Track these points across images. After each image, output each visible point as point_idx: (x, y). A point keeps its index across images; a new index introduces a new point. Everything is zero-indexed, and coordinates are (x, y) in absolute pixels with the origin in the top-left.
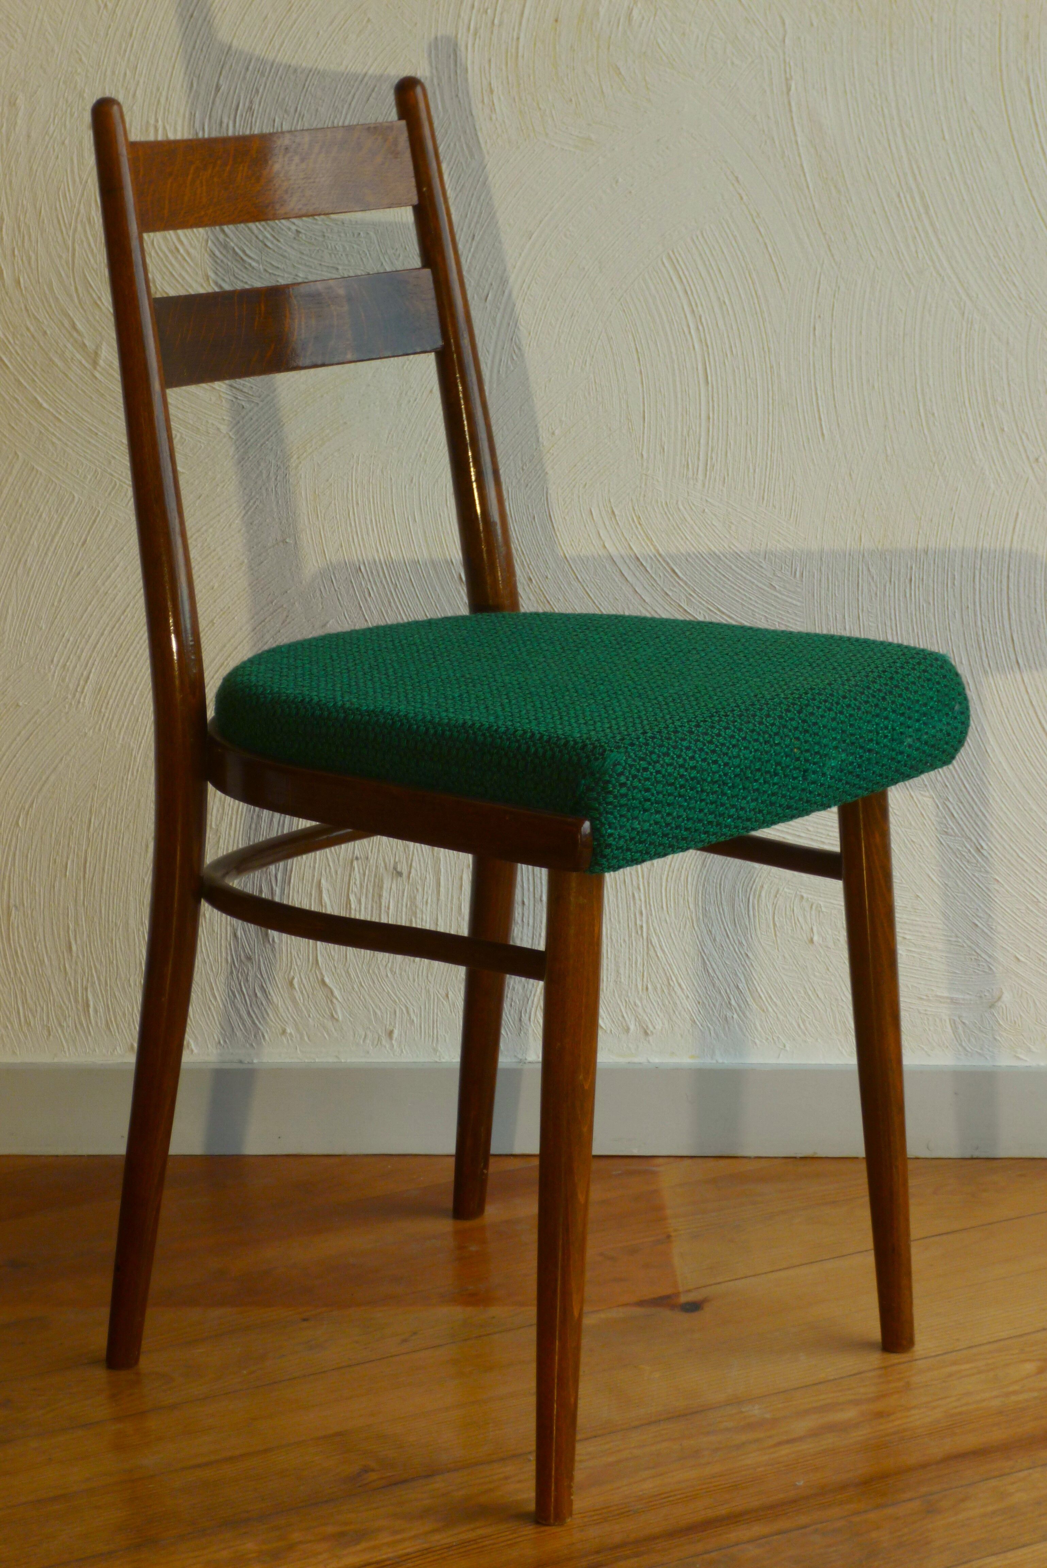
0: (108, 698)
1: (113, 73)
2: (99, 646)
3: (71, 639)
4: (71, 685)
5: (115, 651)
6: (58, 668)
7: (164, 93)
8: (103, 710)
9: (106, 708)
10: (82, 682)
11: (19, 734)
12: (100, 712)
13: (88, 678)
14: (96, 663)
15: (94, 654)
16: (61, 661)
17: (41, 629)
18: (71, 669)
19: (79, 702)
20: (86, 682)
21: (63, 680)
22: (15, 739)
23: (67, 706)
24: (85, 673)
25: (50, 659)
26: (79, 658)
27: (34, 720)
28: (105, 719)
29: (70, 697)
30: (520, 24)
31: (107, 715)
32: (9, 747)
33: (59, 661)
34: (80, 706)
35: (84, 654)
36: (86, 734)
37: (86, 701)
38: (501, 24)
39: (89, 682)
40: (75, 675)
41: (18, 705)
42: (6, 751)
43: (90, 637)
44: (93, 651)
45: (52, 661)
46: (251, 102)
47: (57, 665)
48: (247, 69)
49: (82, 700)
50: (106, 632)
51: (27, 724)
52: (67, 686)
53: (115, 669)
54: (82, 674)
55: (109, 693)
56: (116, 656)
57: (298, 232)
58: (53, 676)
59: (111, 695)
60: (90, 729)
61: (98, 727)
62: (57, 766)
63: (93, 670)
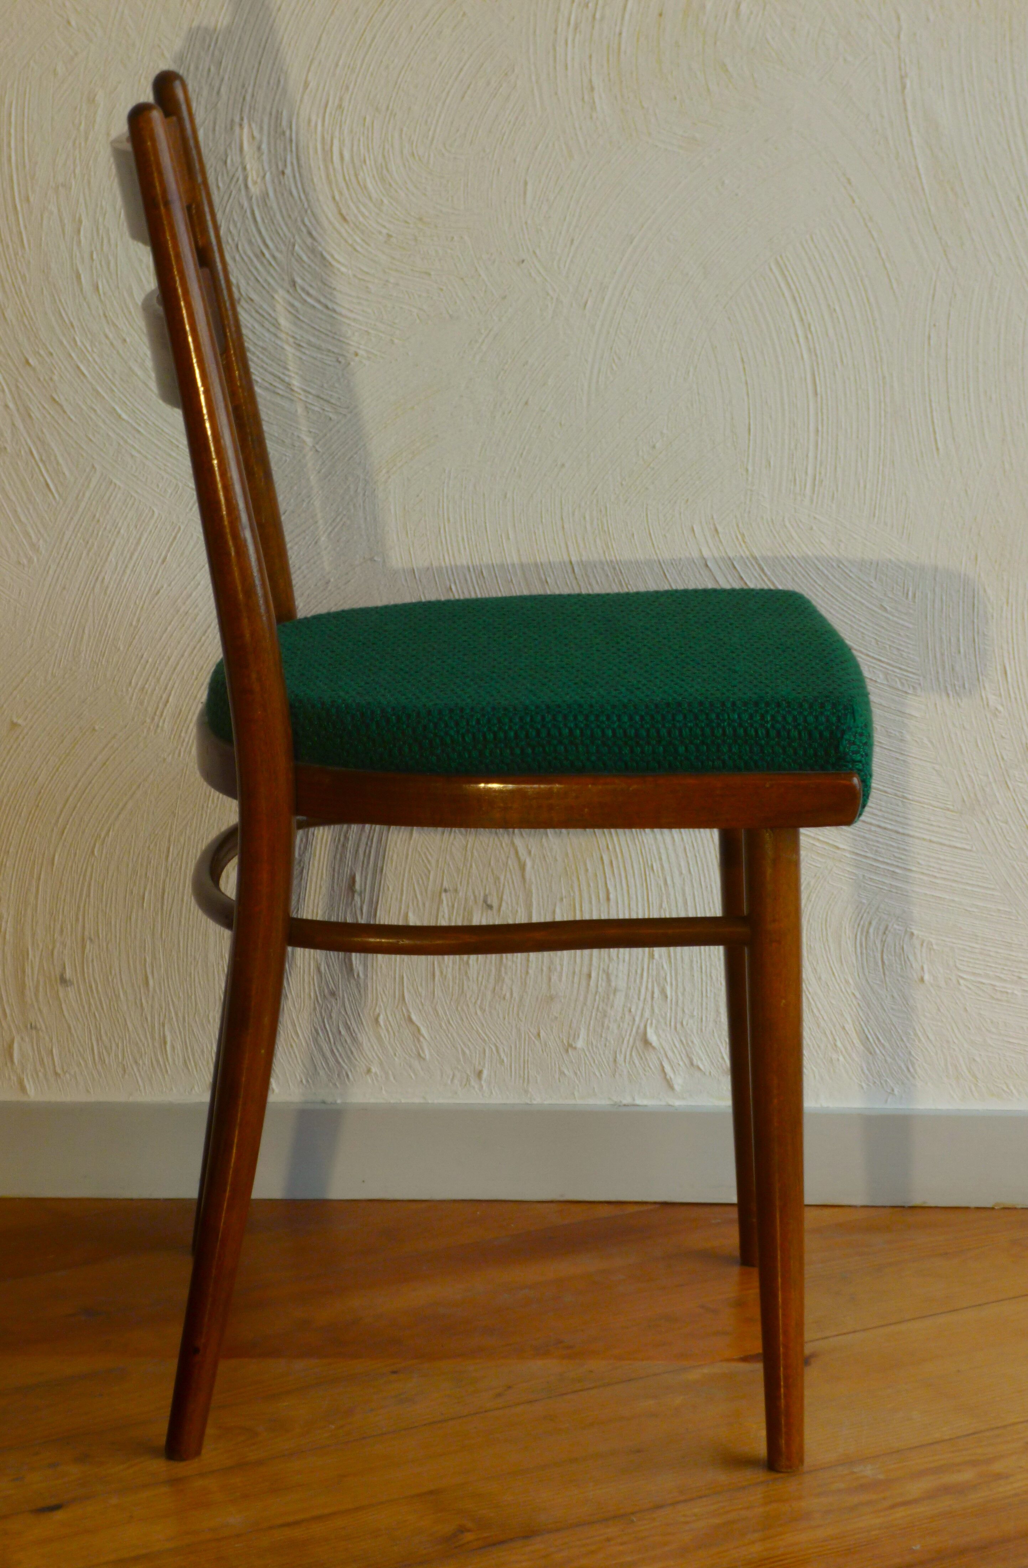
0: (187, 722)
1: (197, 68)
2: (179, 668)
3: (150, 660)
4: (149, 709)
5: (195, 673)
6: (136, 691)
7: (250, 90)
8: (183, 735)
9: (186, 732)
10: (161, 705)
11: (95, 759)
12: (180, 736)
13: (167, 701)
14: (176, 686)
15: (174, 676)
16: (140, 684)
17: (119, 649)
18: (149, 691)
19: (158, 726)
20: (166, 705)
21: (142, 703)
22: (91, 764)
23: (145, 732)
24: (165, 696)
25: (128, 681)
26: (158, 680)
27: (110, 745)
28: (185, 744)
29: (148, 720)
30: (623, 18)
31: (186, 740)
32: (85, 773)
33: (137, 684)
34: (159, 730)
35: (163, 676)
36: (164, 760)
37: (166, 726)
38: (602, 18)
39: (168, 705)
40: (154, 698)
41: (94, 729)
42: (82, 777)
43: (169, 658)
44: (173, 673)
45: (130, 683)
46: (341, 99)
47: (135, 688)
48: (337, 65)
49: (160, 724)
50: (186, 654)
51: (104, 749)
52: (146, 710)
53: (195, 692)
54: (161, 697)
55: (189, 717)
56: (196, 678)
57: (389, 236)
58: (131, 699)
59: (191, 719)
60: (168, 755)
61: (177, 752)
62: (134, 793)
63: (173, 692)
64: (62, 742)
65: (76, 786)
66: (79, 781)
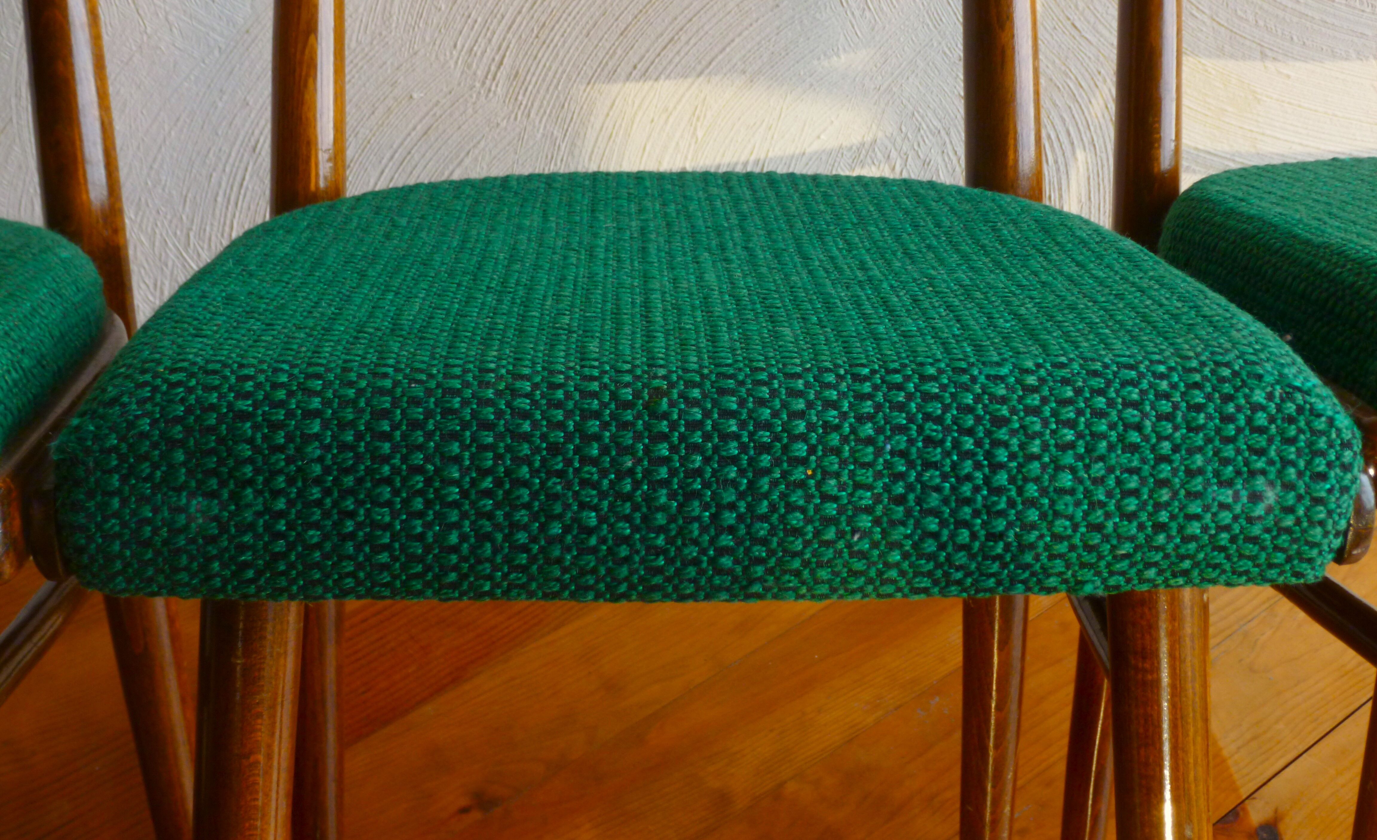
0: (526, 84)
2: (515, 26)
3: (479, 20)
4: (479, 73)
5: (535, 32)
6: (463, 53)
8: (520, 97)
9: (524, 94)
10: (493, 68)
11: (414, 128)
12: (516, 99)
13: (501, 63)
14: (511, 46)
15: (510, 35)
16: (467, 46)
17: (440, 9)
18: (479, 54)
19: (489, 90)
20: (499, 68)
21: (469, 67)
22: (409, 134)
23: (474, 96)
24: (498, 58)
25: (452, 44)
26: (490, 40)
27: (432, 113)
28: (522, 107)
29: (478, 85)
31: (524, 103)
32: (402, 144)
33: (463, 46)
34: (491, 95)
35: (496, 36)
36: (498, 125)
37: (499, 89)
39: (502, 68)
40: (485, 60)
41: (411, 97)
42: (399, 147)
43: (503, 17)
44: (508, 32)
45: (455, 46)
47: (461, 50)
49: (493, 88)
50: (524, 10)
51: (424, 117)
52: (475, 74)
53: (535, 52)
54: (493, 59)
55: (528, 78)
56: (537, 36)
58: (456, 63)
59: (530, 81)
60: (503, 120)
61: (513, 116)
62: (462, 161)
63: (508, 54)
64: (373, 113)
65: (392, 157)
66: (396, 152)
